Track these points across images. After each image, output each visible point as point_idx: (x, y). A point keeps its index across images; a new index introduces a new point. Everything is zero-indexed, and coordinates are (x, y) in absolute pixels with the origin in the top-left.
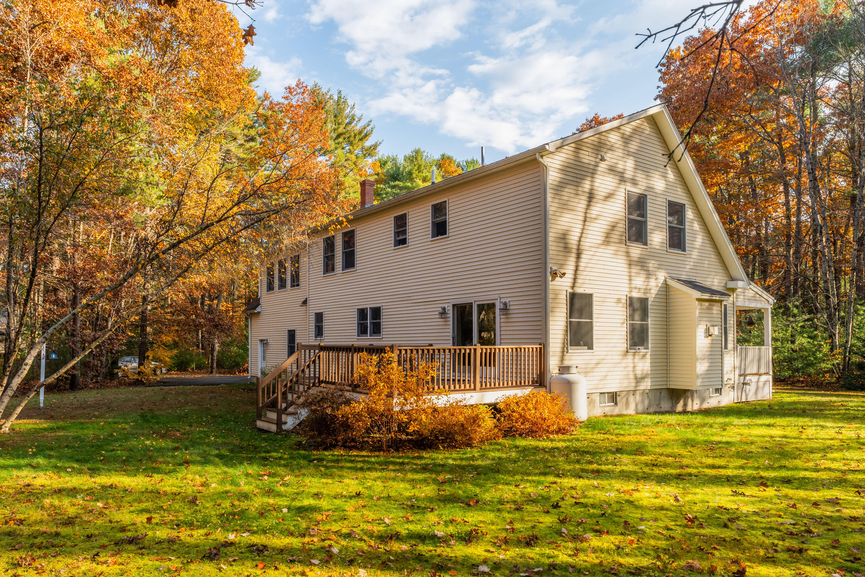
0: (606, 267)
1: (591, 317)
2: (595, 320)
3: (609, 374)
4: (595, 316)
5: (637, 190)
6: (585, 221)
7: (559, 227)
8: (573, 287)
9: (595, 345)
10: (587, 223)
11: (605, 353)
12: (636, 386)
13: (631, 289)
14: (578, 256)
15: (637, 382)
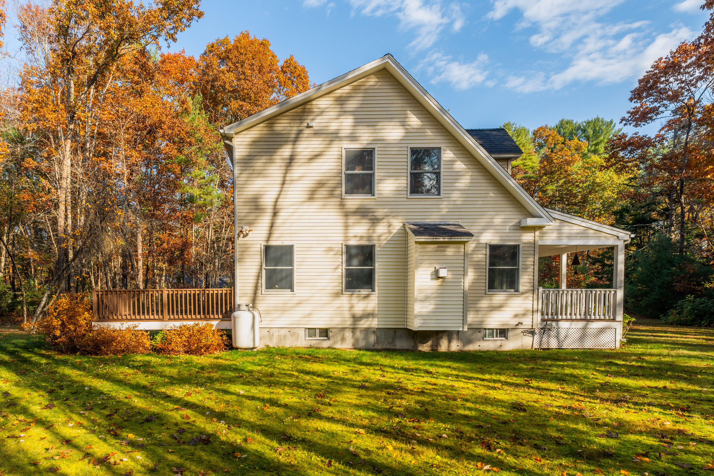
0: (312, 221)
1: (291, 263)
2: (295, 267)
3: (314, 312)
4: (295, 263)
5: (356, 146)
6: (283, 184)
7: (249, 193)
8: (267, 241)
9: (295, 288)
10: (285, 186)
11: (310, 295)
12: (354, 325)
13: (346, 238)
14: (275, 214)
15: (355, 321)
